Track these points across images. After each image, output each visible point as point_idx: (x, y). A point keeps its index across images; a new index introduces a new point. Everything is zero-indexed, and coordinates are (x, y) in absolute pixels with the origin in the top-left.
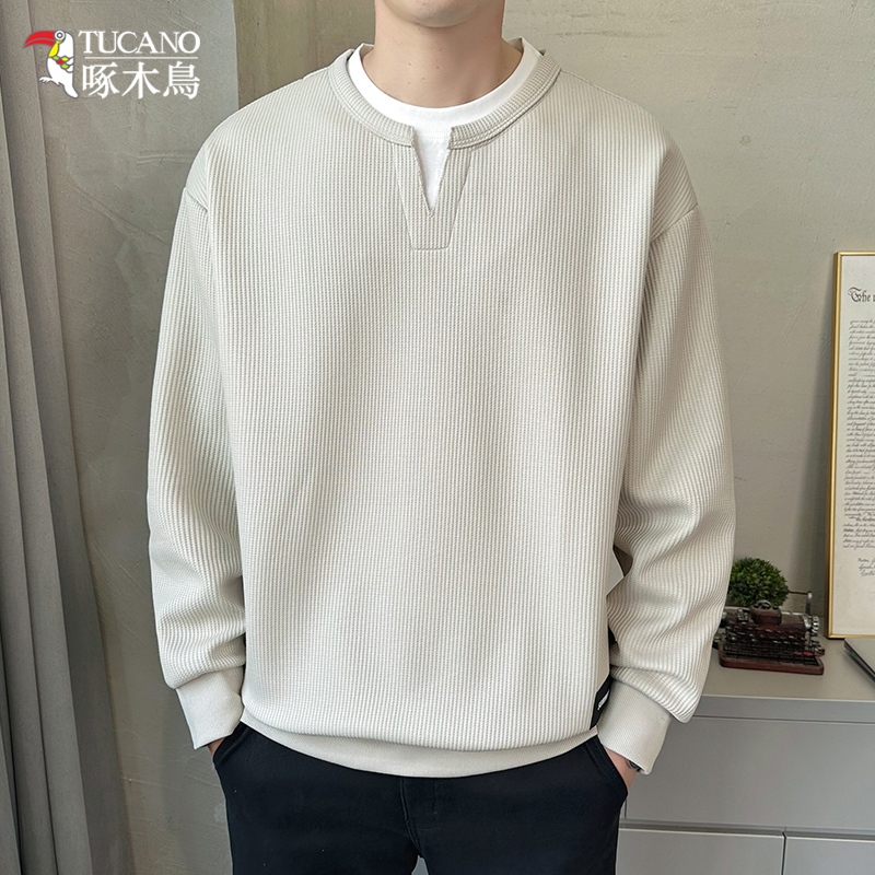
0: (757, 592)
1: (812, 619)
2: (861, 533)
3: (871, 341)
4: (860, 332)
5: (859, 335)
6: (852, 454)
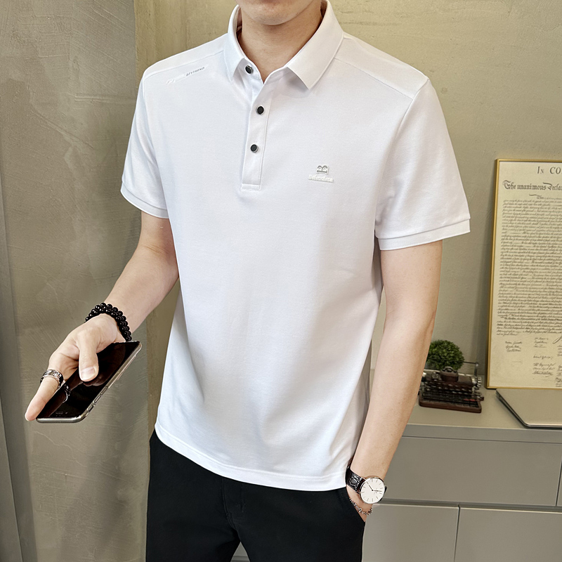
0: (445, 361)
1: (477, 379)
2: (507, 327)
3: (516, 212)
4: (509, 207)
5: (508, 209)
6: (503, 279)
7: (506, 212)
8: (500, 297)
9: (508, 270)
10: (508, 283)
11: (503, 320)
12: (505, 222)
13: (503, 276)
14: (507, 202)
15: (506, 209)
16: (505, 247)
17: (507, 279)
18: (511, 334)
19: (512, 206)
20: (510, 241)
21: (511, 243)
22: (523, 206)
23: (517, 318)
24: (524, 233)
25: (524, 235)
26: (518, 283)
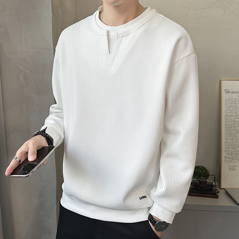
0: (201, 175)
1: (215, 183)
2: (229, 159)
3: (231, 104)
4: (228, 102)
5: (227, 103)
6: (226, 136)
7: (226, 104)
8: (225, 144)
9: (228, 131)
10: (229, 137)
11: (227, 155)
12: (226, 109)
13: (226, 134)
14: (226, 100)
15: (226, 103)
16: (227, 121)
17: (228, 136)
18: (231, 162)
19: (229, 101)
20: (229, 118)
21: (229, 119)
22: (234, 101)
23: (233, 154)
24: (235, 114)
25: (235, 115)
26: (233, 137)
